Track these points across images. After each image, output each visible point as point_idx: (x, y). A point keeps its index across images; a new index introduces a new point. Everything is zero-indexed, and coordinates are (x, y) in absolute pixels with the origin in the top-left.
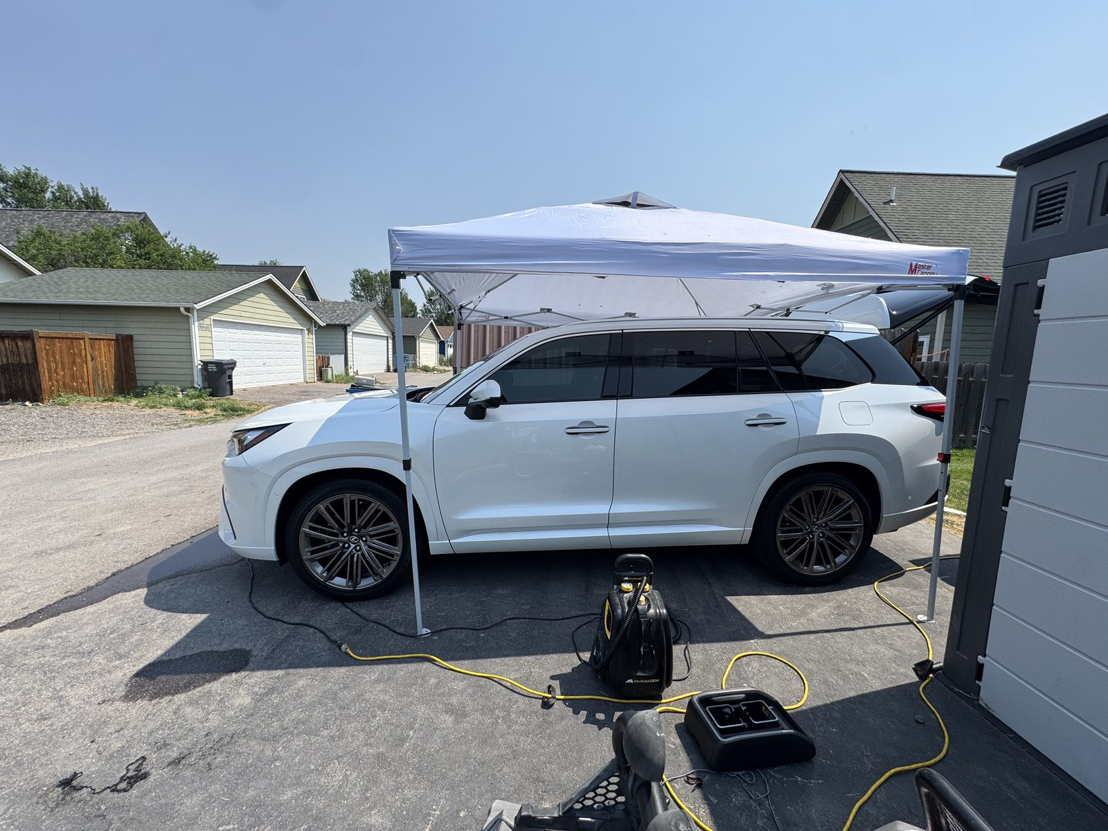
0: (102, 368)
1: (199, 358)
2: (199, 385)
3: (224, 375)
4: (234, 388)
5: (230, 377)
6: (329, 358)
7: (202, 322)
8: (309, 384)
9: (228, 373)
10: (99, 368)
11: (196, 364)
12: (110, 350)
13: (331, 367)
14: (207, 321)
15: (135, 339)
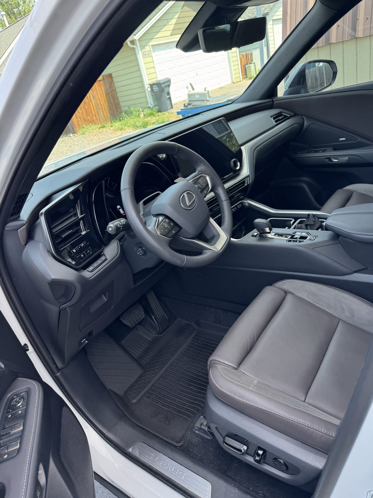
0: (100, 103)
1: (148, 83)
2: (152, 105)
3: (164, 93)
4: (173, 103)
5: (168, 93)
6: (251, 54)
7: (144, 50)
8: (236, 84)
9: (166, 90)
10: (99, 103)
11: (147, 88)
12: (102, 89)
13: (254, 63)
14: (147, 48)
15: (114, 75)
